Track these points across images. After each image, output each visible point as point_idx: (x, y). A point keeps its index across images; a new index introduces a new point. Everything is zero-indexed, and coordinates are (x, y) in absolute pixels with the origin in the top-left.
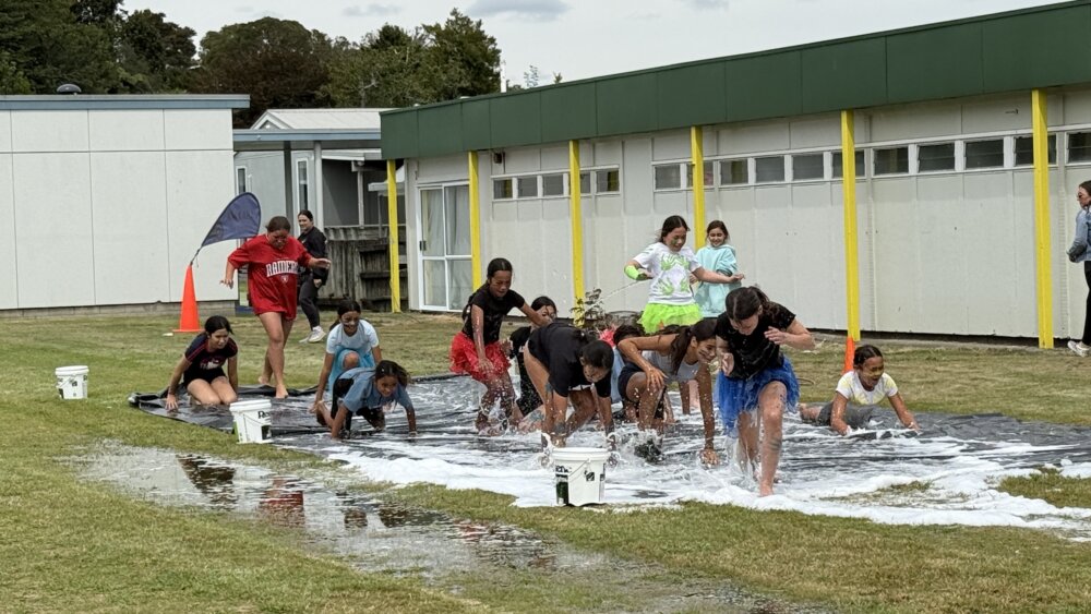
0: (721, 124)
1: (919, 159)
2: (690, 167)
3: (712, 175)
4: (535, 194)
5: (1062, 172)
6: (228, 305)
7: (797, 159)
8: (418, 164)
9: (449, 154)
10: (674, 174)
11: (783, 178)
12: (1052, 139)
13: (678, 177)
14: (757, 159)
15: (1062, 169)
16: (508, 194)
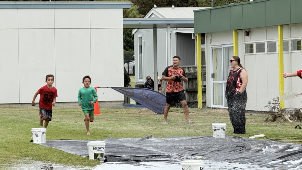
4: (264, 52)
6: (119, 103)
8: (212, 35)
9: (224, 32)
16: (252, 51)
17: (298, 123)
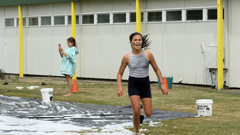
0: (29, 5)
1: (98, 19)
2: (18, 19)
3: (25, 23)
5: (145, 25)
7: (56, 18)
10: (12, 22)
11: (50, 24)
12: (142, 14)
13: (14, 23)
14: (42, 18)
15: (145, 24)
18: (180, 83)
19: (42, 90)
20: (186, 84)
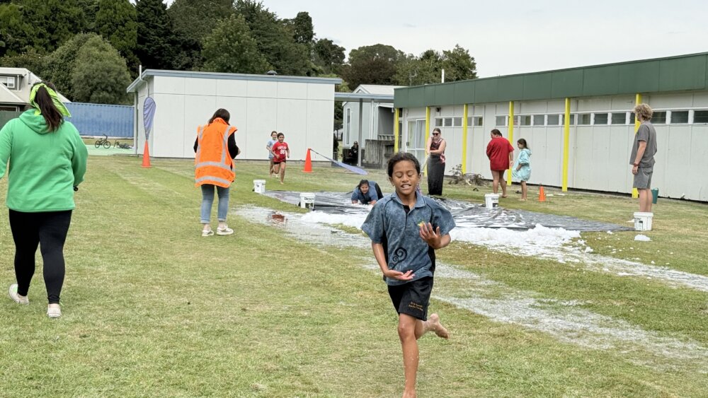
0: (521, 100)
1: (595, 119)
2: (509, 118)
3: (517, 122)
4: (451, 125)
6: (328, 163)
7: (549, 116)
8: (408, 110)
10: (503, 120)
11: (543, 124)
13: (505, 122)
14: (535, 116)
16: (441, 124)
17: (476, 186)
18: (682, 199)
19: (486, 195)
20: (689, 200)
